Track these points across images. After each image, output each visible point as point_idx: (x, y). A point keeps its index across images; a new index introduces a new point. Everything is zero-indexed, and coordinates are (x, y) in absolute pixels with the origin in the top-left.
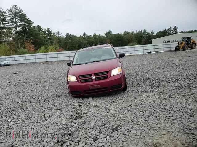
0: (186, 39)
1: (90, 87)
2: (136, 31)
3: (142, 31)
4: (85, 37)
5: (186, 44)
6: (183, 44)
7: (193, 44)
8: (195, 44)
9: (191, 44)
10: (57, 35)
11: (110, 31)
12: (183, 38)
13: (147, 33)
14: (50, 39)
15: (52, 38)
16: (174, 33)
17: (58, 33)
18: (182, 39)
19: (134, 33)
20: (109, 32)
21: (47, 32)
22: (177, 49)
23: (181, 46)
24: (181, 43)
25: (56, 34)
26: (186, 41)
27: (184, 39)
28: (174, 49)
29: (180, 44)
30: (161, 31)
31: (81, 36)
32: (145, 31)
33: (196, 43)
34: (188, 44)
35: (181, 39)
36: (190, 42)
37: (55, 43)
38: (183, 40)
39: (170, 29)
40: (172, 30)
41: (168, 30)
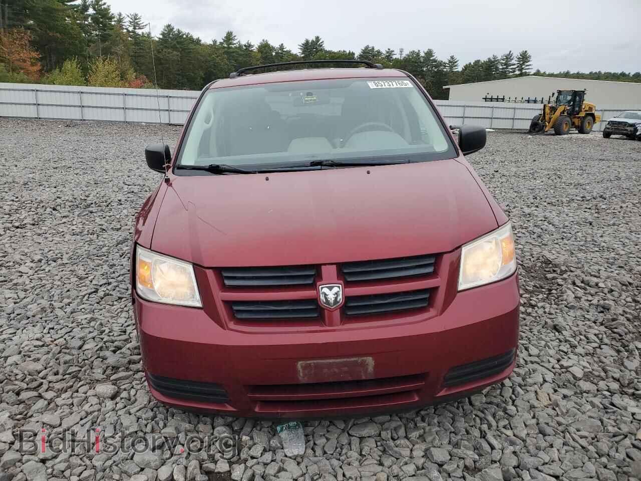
0: (569, 98)
1: (300, 364)
2: (401, 51)
3: (422, 54)
4: (229, 48)
5: (566, 114)
6: (558, 113)
7: (587, 115)
8: (593, 115)
9: (582, 114)
10: (131, 29)
11: (317, 38)
12: (560, 92)
13: (435, 61)
14: (104, 38)
15: (110, 36)
16: (517, 72)
17: (135, 21)
18: (556, 95)
19: (394, 57)
20: (313, 41)
21: (91, 11)
22: (537, 127)
23: (550, 119)
24: (553, 109)
25: (126, 23)
26: (569, 102)
27: (561, 97)
28: (527, 125)
29: (547, 110)
30: (479, 61)
31: (215, 42)
32: (429, 53)
33: (596, 114)
34: (572, 113)
35: (553, 94)
36: (580, 107)
37: (122, 56)
38: (558, 100)
39: (507, 58)
40: (513, 62)
41: (502, 61)
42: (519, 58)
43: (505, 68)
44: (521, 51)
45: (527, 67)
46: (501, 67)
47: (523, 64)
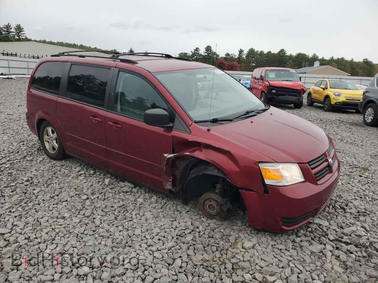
16: (17, 38)
39: (7, 27)
40: (12, 30)
41: (4, 29)
42: (16, 29)
43: (8, 34)
44: (16, 24)
45: (22, 35)
46: (4, 33)
47: (20, 32)
